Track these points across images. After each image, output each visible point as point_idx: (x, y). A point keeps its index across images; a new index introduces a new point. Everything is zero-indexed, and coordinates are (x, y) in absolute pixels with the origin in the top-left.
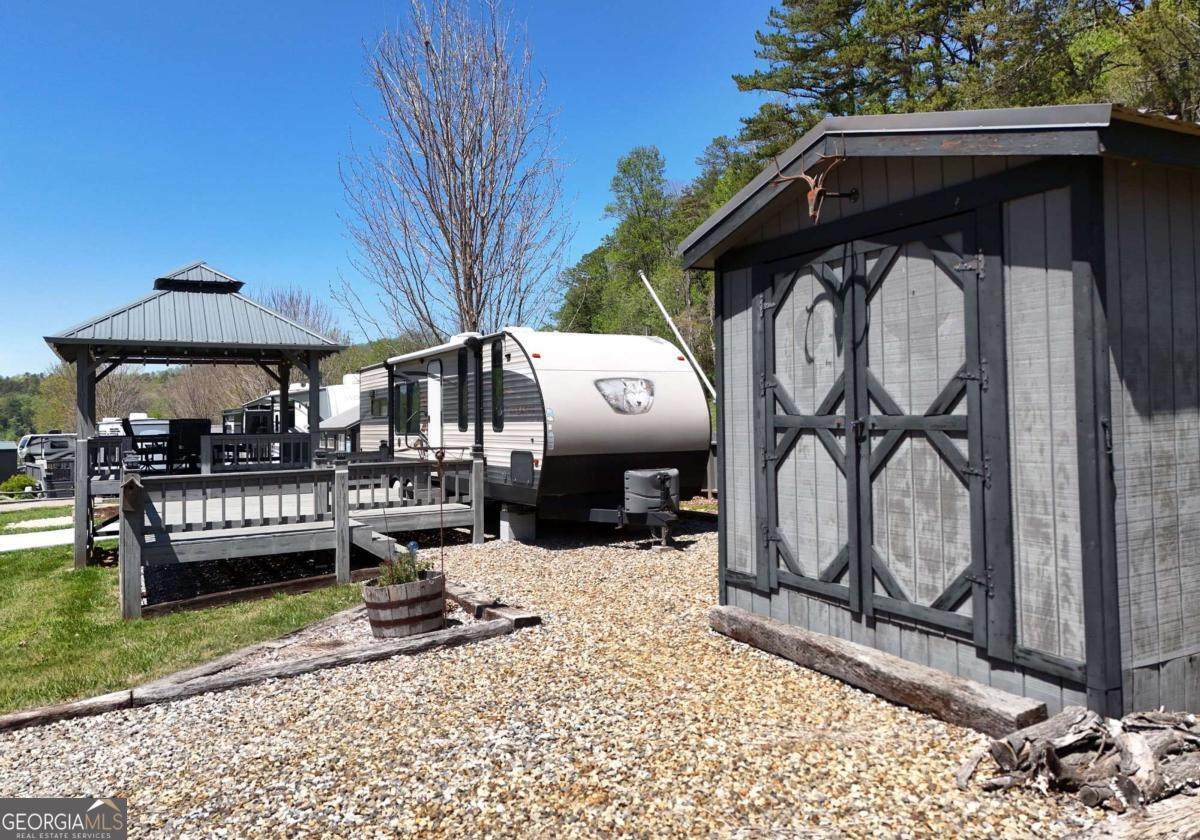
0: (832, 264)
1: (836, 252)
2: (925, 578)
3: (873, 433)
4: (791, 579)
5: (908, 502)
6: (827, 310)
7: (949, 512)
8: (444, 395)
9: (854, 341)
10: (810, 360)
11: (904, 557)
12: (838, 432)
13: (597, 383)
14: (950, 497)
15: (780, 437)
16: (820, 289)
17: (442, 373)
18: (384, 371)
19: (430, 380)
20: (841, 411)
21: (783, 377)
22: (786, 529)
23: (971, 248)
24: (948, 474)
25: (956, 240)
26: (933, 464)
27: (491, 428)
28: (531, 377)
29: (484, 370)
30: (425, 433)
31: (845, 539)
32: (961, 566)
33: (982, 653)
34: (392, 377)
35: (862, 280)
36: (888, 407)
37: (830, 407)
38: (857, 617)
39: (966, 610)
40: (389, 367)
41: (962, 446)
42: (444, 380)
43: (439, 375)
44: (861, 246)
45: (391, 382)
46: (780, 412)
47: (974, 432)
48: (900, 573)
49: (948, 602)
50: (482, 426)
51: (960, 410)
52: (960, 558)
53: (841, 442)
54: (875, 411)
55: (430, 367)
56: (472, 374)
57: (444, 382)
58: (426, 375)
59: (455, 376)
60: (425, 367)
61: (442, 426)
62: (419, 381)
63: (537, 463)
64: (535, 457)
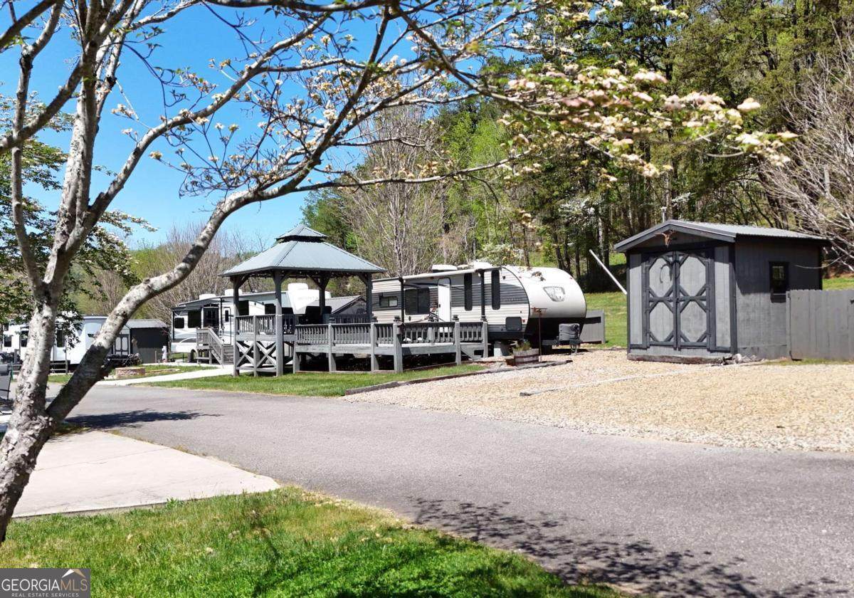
0: (669, 256)
1: (671, 253)
2: (694, 335)
3: (681, 301)
4: (654, 343)
5: (690, 318)
6: (667, 269)
8: (452, 295)
9: (676, 277)
10: (662, 282)
11: (689, 331)
12: (670, 301)
13: (544, 288)
14: (701, 315)
15: (651, 304)
16: (665, 263)
20: (671, 295)
21: (652, 286)
22: (652, 329)
23: (707, 257)
24: (701, 310)
25: (703, 254)
28: (520, 286)
31: (672, 329)
32: (704, 331)
33: (709, 350)
34: (403, 286)
35: (678, 262)
36: (685, 294)
37: (668, 294)
38: (675, 349)
39: (705, 341)
40: (401, 280)
41: (704, 303)
43: (448, 285)
44: (678, 253)
45: (402, 288)
46: (651, 296)
47: (708, 300)
49: (701, 340)
50: (484, 308)
51: (704, 294)
52: (704, 329)
53: (672, 304)
54: (681, 295)
55: (441, 281)
56: (476, 285)
57: (452, 288)
58: (437, 285)
59: (462, 286)
60: (435, 281)
61: (450, 309)
62: (430, 287)
63: (524, 321)
64: (522, 319)
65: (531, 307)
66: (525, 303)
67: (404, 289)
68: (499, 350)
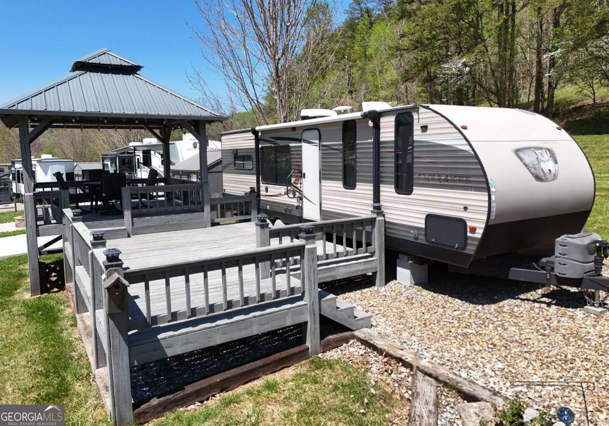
8: (322, 158)
13: (517, 151)
17: (320, 139)
18: (251, 135)
19: (305, 146)
27: (394, 190)
28: (468, 148)
29: (381, 140)
30: (298, 186)
34: (257, 141)
40: (255, 132)
42: (323, 146)
43: (318, 142)
45: (257, 144)
50: (379, 188)
55: (306, 135)
56: (364, 142)
57: (322, 148)
58: (299, 140)
59: (338, 143)
60: (297, 135)
61: (320, 182)
62: (291, 145)
63: (473, 230)
64: (469, 224)
65: (493, 198)
66: (477, 189)
67: (260, 146)
68: (408, 272)
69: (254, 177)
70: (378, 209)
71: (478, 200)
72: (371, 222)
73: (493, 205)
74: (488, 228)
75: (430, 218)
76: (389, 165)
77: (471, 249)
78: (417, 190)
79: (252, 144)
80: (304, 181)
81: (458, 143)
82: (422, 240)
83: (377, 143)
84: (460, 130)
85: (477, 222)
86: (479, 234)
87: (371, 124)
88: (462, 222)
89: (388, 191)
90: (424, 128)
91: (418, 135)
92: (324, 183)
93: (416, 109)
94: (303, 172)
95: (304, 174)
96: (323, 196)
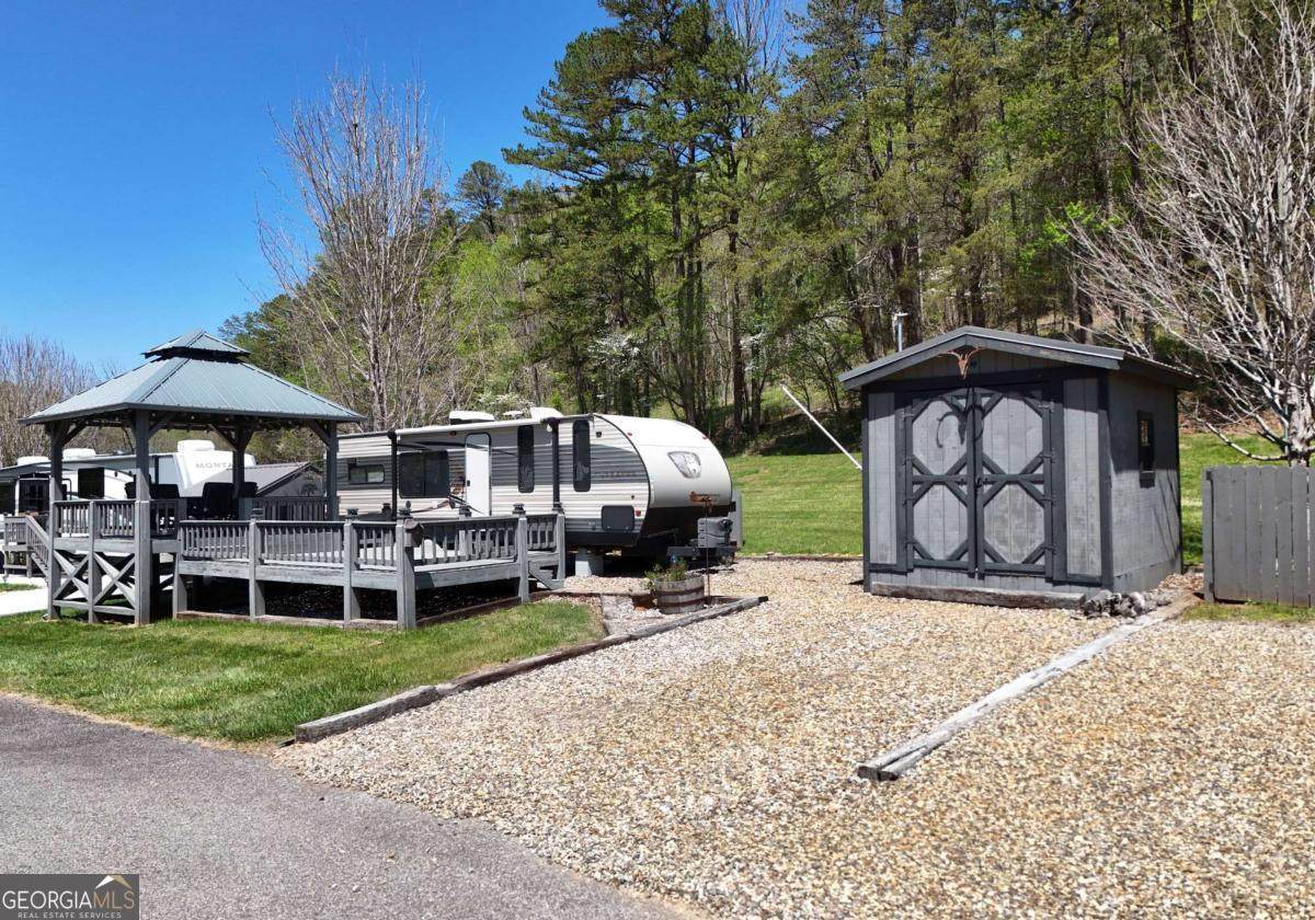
0: (958, 397)
2: (1017, 550)
3: (986, 483)
4: (925, 562)
5: (1006, 516)
6: (953, 421)
7: (1031, 518)
8: (493, 463)
9: (975, 439)
10: (941, 446)
11: (1004, 542)
12: (963, 483)
14: (1032, 511)
15: (916, 488)
16: (949, 410)
17: (490, 444)
19: (469, 451)
20: (963, 472)
21: (919, 453)
22: (920, 535)
23: (1047, 398)
24: (1032, 501)
25: (1038, 393)
26: (1022, 496)
27: (573, 489)
28: (632, 450)
29: (560, 444)
30: (460, 495)
31: (965, 536)
32: (1038, 544)
33: (1049, 580)
34: (395, 446)
35: (980, 408)
36: (993, 469)
37: (956, 470)
38: (973, 576)
39: (1041, 562)
40: (392, 436)
41: (1040, 488)
42: (494, 450)
43: (487, 446)
44: (978, 391)
45: (394, 451)
46: (916, 473)
47: (1048, 482)
48: (1001, 550)
49: (1031, 560)
50: (559, 488)
51: (1039, 471)
52: (1039, 539)
53: (964, 488)
54: (986, 472)
55: (470, 440)
56: (542, 448)
58: (463, 446)
59: (514, 448)
61: (490, 488)
62: (449, 450)
63: (639, 513)
64: (636, 509)
65: (652, 487)
66: (641, 481)
67: (398, 453)
68: (586, 564)
69: (389, 492)
70: (558, 507)
71: (640, 489)
72: (553, 518)
73: (652, 492)
74: (650, 511)
75: (605, 509)
76: (567, 466)
77: (637, 529)
78: (594, 487)
79: (388, 451)
80: (467, 489)
81: (626, 446)
82: (599, 529)
83: (556, 446)
84: (627, 436)
85: (641, 507)
86: (643, 517)
87: (549, 429)
88: (630, 509)
89: (567, 490)
90: (599, 434)
91: (593, 440)
92: (495, 489)
93: (591, 418)
94: (467, 479)
95: (469, 482)
96: (493, 503)
